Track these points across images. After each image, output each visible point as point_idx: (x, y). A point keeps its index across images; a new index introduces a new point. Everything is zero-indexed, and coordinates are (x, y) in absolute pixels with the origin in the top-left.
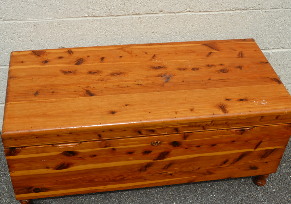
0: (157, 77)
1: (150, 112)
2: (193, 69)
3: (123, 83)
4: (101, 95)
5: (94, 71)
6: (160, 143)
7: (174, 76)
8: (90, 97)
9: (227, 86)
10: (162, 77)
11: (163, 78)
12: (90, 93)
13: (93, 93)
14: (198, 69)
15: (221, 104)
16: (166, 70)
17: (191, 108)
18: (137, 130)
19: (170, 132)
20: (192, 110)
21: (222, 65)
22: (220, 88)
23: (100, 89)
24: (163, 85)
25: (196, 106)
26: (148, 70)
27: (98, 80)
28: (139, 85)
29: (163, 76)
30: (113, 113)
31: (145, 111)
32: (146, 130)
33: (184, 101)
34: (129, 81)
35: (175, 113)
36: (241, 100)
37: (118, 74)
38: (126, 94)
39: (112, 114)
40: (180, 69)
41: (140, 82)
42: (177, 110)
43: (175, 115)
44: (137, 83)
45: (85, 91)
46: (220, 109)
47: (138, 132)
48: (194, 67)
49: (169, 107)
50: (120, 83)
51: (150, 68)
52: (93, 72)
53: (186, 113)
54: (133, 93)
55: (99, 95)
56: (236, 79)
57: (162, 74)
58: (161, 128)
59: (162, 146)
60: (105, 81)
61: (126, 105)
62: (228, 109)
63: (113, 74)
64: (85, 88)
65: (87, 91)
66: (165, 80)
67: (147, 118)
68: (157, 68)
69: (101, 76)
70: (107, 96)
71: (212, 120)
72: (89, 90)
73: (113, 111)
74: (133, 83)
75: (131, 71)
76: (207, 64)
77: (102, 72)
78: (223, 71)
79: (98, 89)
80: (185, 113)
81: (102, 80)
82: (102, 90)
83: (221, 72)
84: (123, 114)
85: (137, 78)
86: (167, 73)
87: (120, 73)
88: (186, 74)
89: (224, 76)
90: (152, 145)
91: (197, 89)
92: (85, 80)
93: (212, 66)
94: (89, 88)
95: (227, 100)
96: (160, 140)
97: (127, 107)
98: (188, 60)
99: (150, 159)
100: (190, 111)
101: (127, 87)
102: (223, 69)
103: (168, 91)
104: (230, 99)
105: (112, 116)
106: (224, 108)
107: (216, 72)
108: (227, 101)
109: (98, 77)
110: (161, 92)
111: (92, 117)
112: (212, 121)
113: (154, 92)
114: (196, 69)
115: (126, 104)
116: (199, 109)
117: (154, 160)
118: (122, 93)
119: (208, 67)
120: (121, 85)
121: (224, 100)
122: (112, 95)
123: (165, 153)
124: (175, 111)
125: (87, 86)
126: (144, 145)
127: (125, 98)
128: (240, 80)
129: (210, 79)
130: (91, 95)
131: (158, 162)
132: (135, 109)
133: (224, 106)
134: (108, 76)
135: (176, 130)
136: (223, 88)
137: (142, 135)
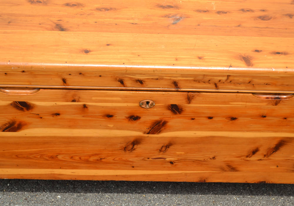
0: (162, 17)
1: (139, 56)
2: (219, 12)
3: (111, 20)
4: (76, 31)
5: (73, 4)
6: (152, 104)
7: (187, 18)
8: (60, 32)
9: (262, 35)
10: (169, 17)
11: (171, 19)
12: (60, 27)
13: (64, 27)
14: (226, 13)
15: (246, 55)
16: (178, 11)
17: (200, 56)
18: (118, 77)
19: (167, 87)
20: (200, 58)
21: (263, 11)
22: (250, 37)
23: (76, 24)
24: (168, 26)
25: (209, 54)
26: (151, 9)
27: (76, 14)
28: (133, 24)
29: (171, 17)
30: (87, 52)
31: (133, 54)
32: (131, 78)
33: (193, 48)
34: (121, 18)
35: (175, 59)
36: (278, 53)
37: (107, 9)
38: (112, 32)
39: (85, 53)
40: (199, 11)
41: (136, 21)
42: (178, 57)
43: (175, 61)
44: (131, 21)
45: (54, 25)
46: (242, 61)
47: (119, 81)
48: (221, 10)
49: (168, 53)
50: (106, 20)
51: (155, 6)
52: (71, 4)
53: (191, 61)
54: (122, 32)
55: (73, 31)
56: (279, 29)
57: (170, 14)
58: (152, 79)
59: (155, 109)
60: (85, 16)
61: (108, 45)
62: (253, 62)
63: (99, 9)
64: (56, 22)
65: (57, 25)
66: (172, 22)
67: (133, 61)
68: (166, 7)
69: (82, 9)
70: (84, 32)
71: (228, 74)
72: (60, 23)
73: (88, 50)
74: (125, 21)
75: (127, 8)
76: (242, 8)
77: (84, 6)
78: (263, 18)
79: (74, 24)
80: (189, 61)
81: (81, 15)
82: (78, 26)
83: (259, 19)
84: (101, 54)
85: (133, 16)
86: (177, 14)
87: (109, 9)
88: (205, 17)
89: (263, 24)
90: (140, 106)
91: (217, 35)
92: (59, 13)
93: (249, 11)
94: (61, 22)
95: (257, 51)
96: (153, 99)
97: (109, 47)
98: (214, 2)
99: (139, 130)
100: (198, 60)
101: (115, 25)
102: (263, 16)
103: (173, 34)
104: (261, 51)
105: (84, 55)
106: (249, 60)
107: (252, 18)
108: (256, 53)
109: (78, 10)
110: (162, 35)
111: (56, 53)
112: (228, 76)
113: (152, 33)
114: (222, 13)
115: (108, 43)
116: (211, 58)
117: (145, 133)
118: (106, 31)
119: (242, 12)
120: (107, 22)
121: (252, 51)
122: (91, 33)
123: (161, 123)
124: (176, 57)
125: (59, 19)
126: (130, 105)
127: (108, 37)
128: (286, 30)
129: (239, 26)
130: (62, 29)
131: (151, 137)
132: (118, 51)
133: (249, 57)
134: (92, 10)
135: (175, 85)
136: (256, 37)
137: (125, 87)
